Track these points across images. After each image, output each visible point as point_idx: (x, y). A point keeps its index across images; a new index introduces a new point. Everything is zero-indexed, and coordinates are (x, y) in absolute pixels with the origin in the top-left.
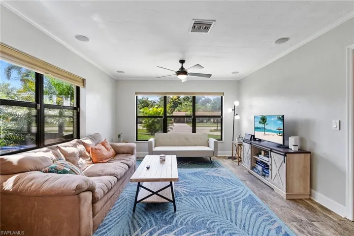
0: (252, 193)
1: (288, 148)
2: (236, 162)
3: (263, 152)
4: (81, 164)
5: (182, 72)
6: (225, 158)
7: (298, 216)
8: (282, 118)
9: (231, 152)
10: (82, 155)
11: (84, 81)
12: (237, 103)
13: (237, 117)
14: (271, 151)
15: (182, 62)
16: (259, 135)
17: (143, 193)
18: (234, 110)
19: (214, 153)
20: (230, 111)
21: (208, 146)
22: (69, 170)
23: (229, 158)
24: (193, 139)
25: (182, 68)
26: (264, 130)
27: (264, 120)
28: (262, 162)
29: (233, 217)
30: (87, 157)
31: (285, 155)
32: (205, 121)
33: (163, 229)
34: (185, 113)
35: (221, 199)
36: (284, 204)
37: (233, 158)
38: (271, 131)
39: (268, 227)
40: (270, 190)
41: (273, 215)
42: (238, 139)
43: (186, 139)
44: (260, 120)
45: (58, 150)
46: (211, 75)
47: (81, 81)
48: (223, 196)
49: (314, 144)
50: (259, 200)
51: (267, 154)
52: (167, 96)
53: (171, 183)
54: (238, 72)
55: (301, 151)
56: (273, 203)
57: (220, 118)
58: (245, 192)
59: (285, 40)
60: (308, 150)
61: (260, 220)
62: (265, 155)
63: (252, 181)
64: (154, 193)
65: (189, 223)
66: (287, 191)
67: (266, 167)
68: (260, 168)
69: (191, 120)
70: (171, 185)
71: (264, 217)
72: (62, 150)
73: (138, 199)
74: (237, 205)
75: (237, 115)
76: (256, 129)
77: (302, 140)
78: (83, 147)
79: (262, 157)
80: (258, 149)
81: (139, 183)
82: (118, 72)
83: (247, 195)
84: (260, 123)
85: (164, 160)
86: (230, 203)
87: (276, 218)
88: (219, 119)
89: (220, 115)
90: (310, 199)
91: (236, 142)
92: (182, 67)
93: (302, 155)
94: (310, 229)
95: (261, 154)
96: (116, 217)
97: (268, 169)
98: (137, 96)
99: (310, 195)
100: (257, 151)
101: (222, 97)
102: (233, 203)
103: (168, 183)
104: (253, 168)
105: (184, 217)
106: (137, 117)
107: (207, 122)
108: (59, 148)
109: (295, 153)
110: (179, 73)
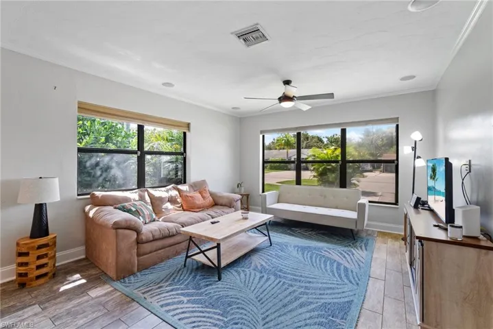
4: (165, 209)
10: (172, 200)
11: (188, 125)
13: (419, 163)
18: (414, 149)
19: (357, 223)
20: (409, 150)
22: (134, 209)
24: (334, 197)
30: (178, 203)
43: (321, 196)
45: (146, 193)
47: (185, 125)
52: (302, 132)
54: (414, 77)
72: (151, 194)
75: (419, 157)
78: (177, 193)
88: (393, 165)
89: (395, 158)
98: (263, 136)
101: (397, 127)
106: (264, 162)
108: (148, 191)
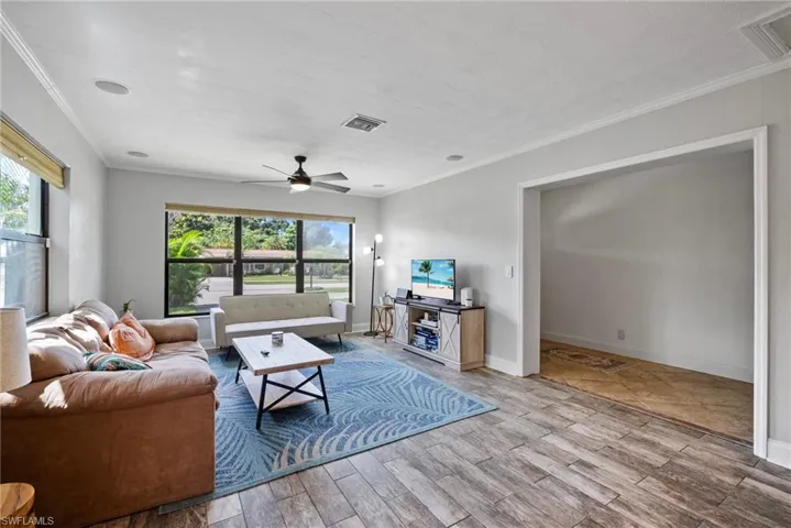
0: (421, 373)
1: (460, 304)
2: (380, 339)
3: (426, 315)
5: (301, 178)
6: (358, 335)
7: (476, 384)
8: (453, 264)
9: (369, 324)
11: (64, 171)
12: (379, 238)
13: (379, 263)
14: (440, 310)
15: (301, 159)
16: (420, 289)
17: (273, 394)
18: (374, 250)
19: (346, 326)
20: (367, 251)
21: (332, 316)
23: (366, 334)
24: (303, 303)
25: (300, 171)
26: (428, 280)
27: (426, 266)
28: (425, 329)
29: (409, 400)
31: (459, 314)
32: (278, 270)
33: (325, 433)
34: (226, 251)
35: (383, 387)
36: (460, 376)
37: (372, 333)
38: (439, 282)
39: (452, 400)
40: (439, 365)
41: (452, 388)
42: (383, 299)
43: (288, 305)
44: (420, 266)
45: (68, 336)
46: (349, 189)
47: (59, 171)
48: (385, 383)
49: (487, 295)
50: (430, 378)
51: (434, 316)
52: (243, 217)
53: (319, 368)
55: (475, 307)
56: (448, 379)
57: (348, 265)
58: (410, 374)
59: (458, 157)
60: (481, 305)
61: (441, 395)
62: (430, 319)
63: (412, 360)
64: (292, 390)
65: (358, 418)
66: (461, 361)
67: (431, 336)
68: (421, 340)
69: (229, 267)
70: (320, 372)
71: (444, 392)
73: (265, 407)
74: (407, 388)
75: (379, 258)
76: (414, 278)
77: (475, 293)
79: (426, 323)
80: (420, 311)
81: (265, 377)
82: (130, 153)
83: (415, 376)
84: (421, 270)
85: (282, 341)
86: (398, 389)
87: (456, 390)
89: (349, 258)
90: (484, 367)
91: (380, 303)
92: (300, 169)
93: (477, 311)
94: (490, 392)
95: (423, 318)
96: (231, 442)
97: (435, 338)
99: (484, 362)
100: (417, 315)
101: (351, 226)
102: (402, 388)
103: (315, 369)
104: (411, 342)
105: (347, 414)
106: (167, 261)
107: (280, 273)
109: (469, 309)
110: (293, 181)
